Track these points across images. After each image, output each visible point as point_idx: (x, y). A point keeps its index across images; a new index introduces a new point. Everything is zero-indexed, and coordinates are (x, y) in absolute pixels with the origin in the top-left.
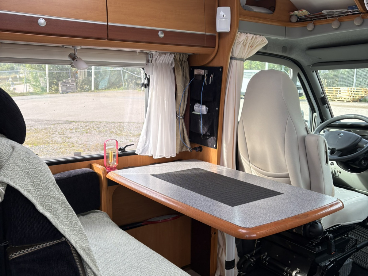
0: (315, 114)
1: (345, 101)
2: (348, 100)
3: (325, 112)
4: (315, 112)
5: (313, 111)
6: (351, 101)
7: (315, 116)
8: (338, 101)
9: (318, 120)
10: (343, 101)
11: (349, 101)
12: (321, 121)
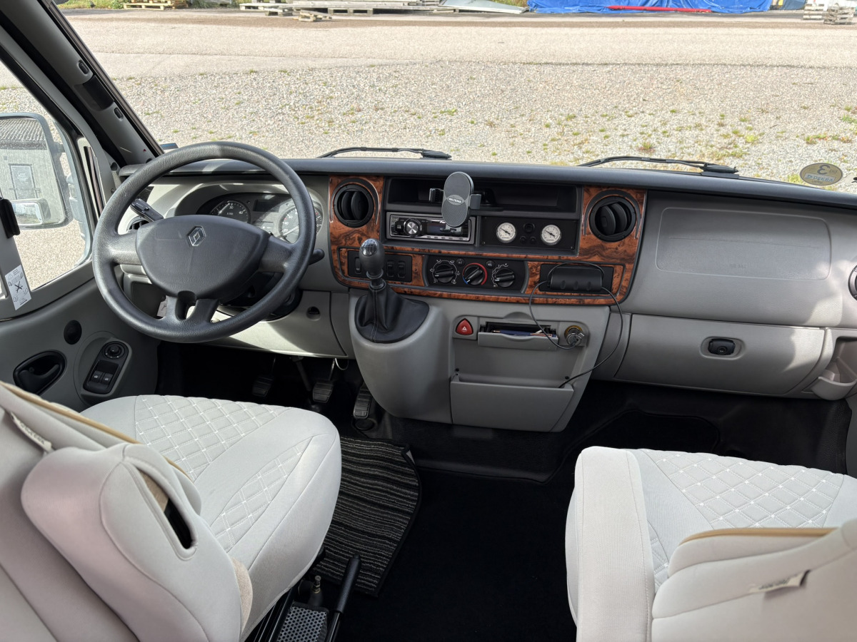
0: (82, 142)
1: (162, 8)
2: (166, 5)
3: (120, 130)
4: (80, 135)
5: (74, 132)
6: (173, 6)
7: (86, 149)
8: (147, 7)
9: (101, 160)
10: (159, 7)
11: (170, 7)
12: (113, 161)
